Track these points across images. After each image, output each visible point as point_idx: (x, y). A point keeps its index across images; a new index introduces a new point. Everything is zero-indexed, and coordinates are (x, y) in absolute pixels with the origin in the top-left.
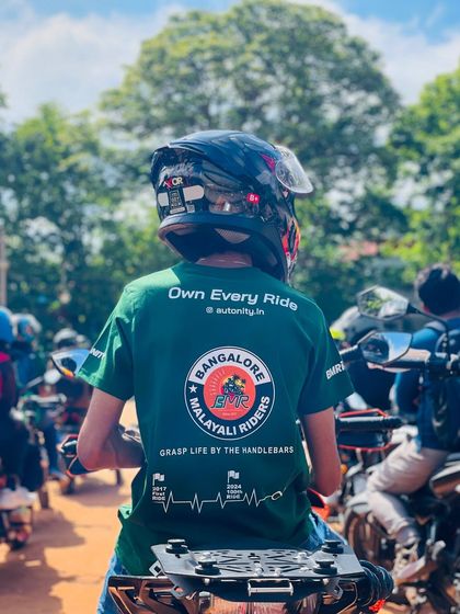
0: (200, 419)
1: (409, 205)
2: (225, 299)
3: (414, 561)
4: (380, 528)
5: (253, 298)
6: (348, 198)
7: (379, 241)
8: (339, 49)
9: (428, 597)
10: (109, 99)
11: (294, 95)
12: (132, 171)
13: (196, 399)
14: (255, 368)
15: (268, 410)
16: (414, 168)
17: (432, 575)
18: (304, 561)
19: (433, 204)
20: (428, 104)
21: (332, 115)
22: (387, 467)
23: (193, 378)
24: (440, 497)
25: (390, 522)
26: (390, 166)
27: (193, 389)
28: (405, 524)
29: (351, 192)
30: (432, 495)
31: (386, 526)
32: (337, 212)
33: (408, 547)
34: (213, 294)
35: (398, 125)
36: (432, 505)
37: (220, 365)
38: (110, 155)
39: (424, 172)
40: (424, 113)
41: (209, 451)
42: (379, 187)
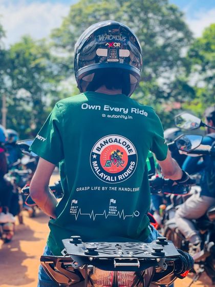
0: (97, 172)
1: (196, 85)
2: (112, 110)
3: (199, 251)
4: (181, 235)
5: (126, 110)
6: (168, 81)
7: (182, 102)
8: (164, 10)
9: (205, 269)
10: (55, 32)
11: (143, 32)
12: (65, 67)
13: (96, 162)
14: (128, 147)
15: (134, 169)
16: (199, 67)
17: (207, 259)
18: (146, 249)
19: (208, 85)
20: (206, 37)
21: (160, 42)
22: (185, 206)
23: (95, 151)
24: (212, 220)
25: (187, 233)
26: (187, 66)
27: (95, 156)
28: (194, 233)
29: (168, 78)
30: (208, 219)
31: (185, 234)
32: (162, 88)
33: (196, 245)
34: (105, 107)
35: (192, 47)
36: (208, 225)
37: (110, 144)
38: (55, 59)
39: (204, 70)
40: (204, 41)
41: (101, 189)
42: (182, 76)
